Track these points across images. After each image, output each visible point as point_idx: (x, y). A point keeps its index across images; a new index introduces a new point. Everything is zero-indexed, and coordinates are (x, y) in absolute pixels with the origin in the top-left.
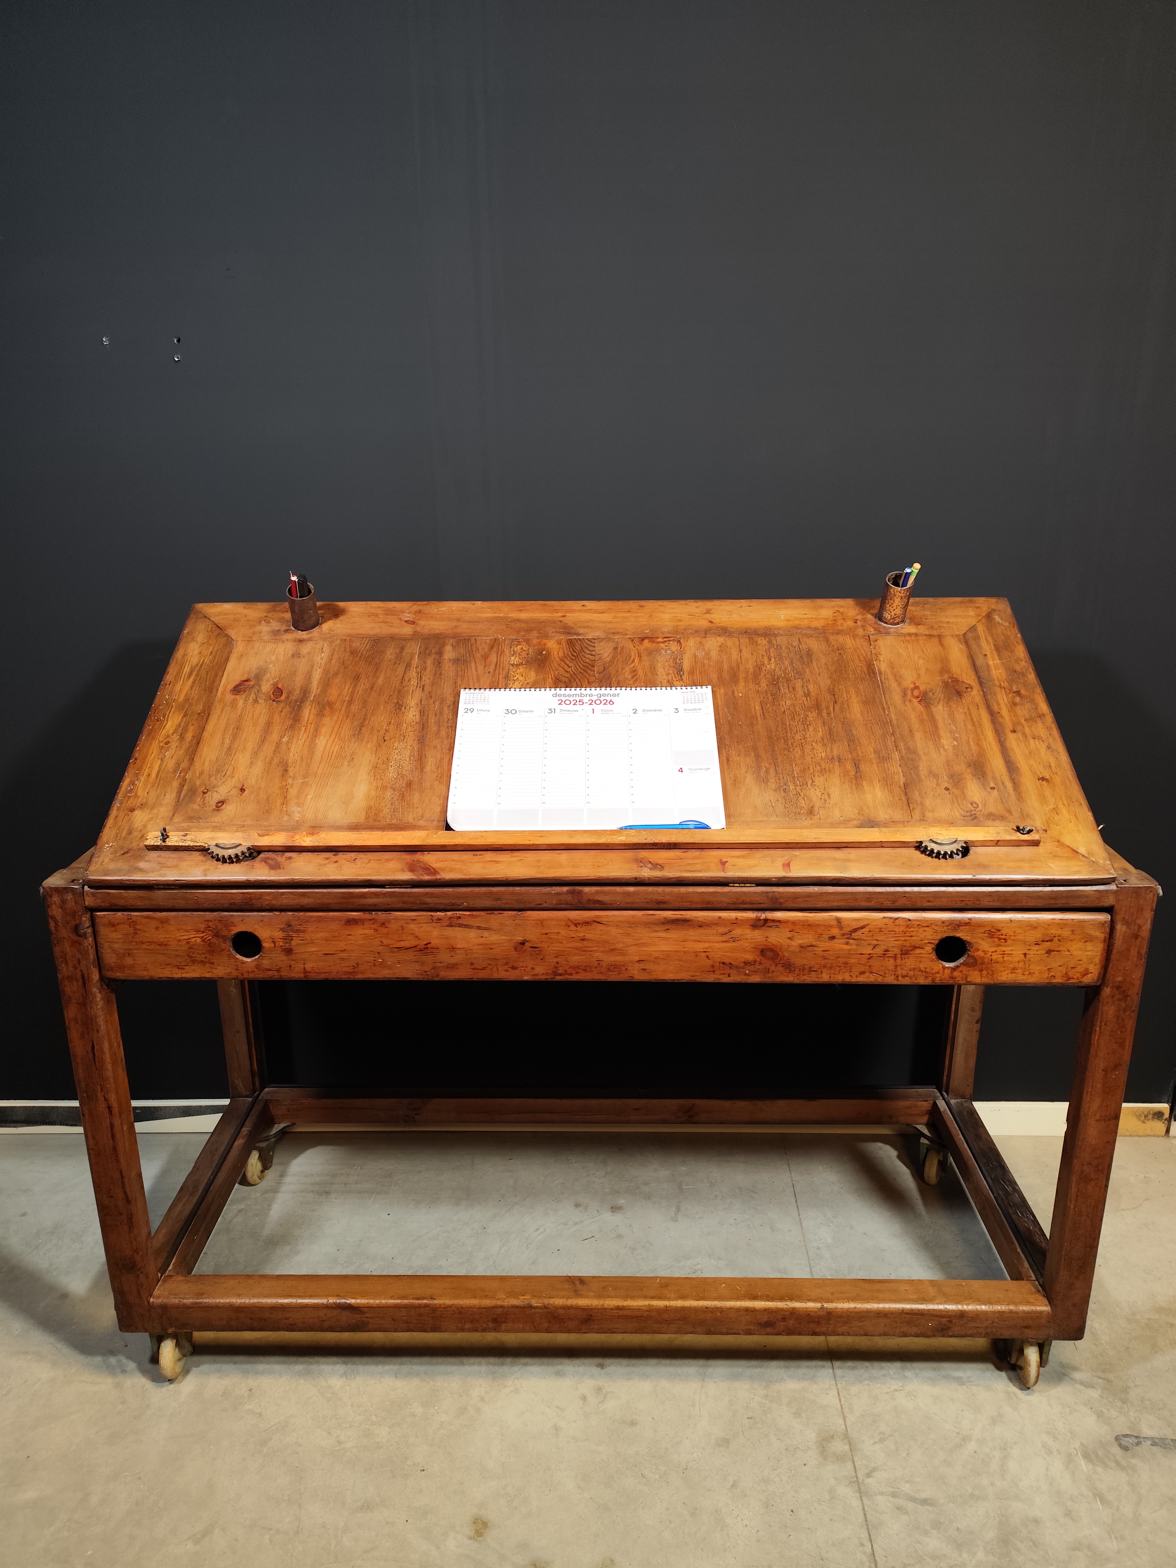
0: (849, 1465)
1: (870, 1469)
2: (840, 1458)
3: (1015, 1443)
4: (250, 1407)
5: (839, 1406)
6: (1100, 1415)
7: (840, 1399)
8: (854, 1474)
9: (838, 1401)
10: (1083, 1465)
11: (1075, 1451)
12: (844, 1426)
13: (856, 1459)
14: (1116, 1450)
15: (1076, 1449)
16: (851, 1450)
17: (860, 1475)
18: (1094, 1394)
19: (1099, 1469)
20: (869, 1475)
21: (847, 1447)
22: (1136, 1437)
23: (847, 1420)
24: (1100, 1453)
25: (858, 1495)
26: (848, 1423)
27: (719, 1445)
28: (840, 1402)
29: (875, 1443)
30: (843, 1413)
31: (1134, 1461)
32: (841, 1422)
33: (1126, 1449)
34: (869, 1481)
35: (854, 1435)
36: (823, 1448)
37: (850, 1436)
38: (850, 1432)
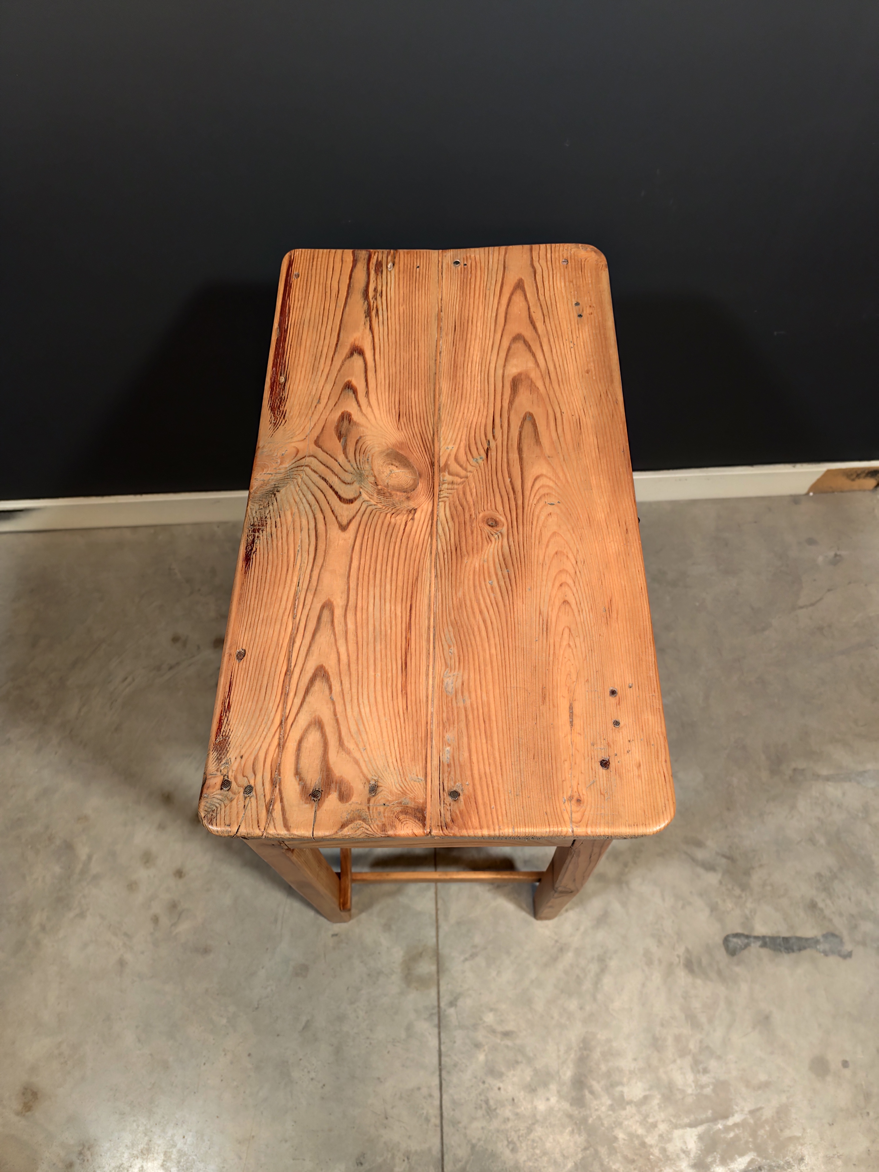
0: (433, 992)
1: (455, 995)
2: (425, 983)
3: (616, 952)
5: (434, 912)
6: (713, 908)
8: (436, 1004)
9: (434, 907)
10: (682, 977)
11: (677, 959)
12: (434, 940)
13: (442, 983)
14: (721, 954)
15: (678, 956)
16: (438, 972)
17: (442, 1005)
18: (712, 879)
19: (699, 982)
20: (452, 1004)
21: (434, 968)
22: (747, 937)
23: (441, 930)
24: (705, 961)
25: (436, 1031)
26: (441, 935)
27: (297, 975)
28: (437, 908)
29: (466, 960)
30: (437, 921)
31: (737, 969)
32: (433, 933)
33: (732, 952)
34: (452, 1011)
35: (444, 951)
36: (409, 969)
37: (440, 951)
38: (440, 947)
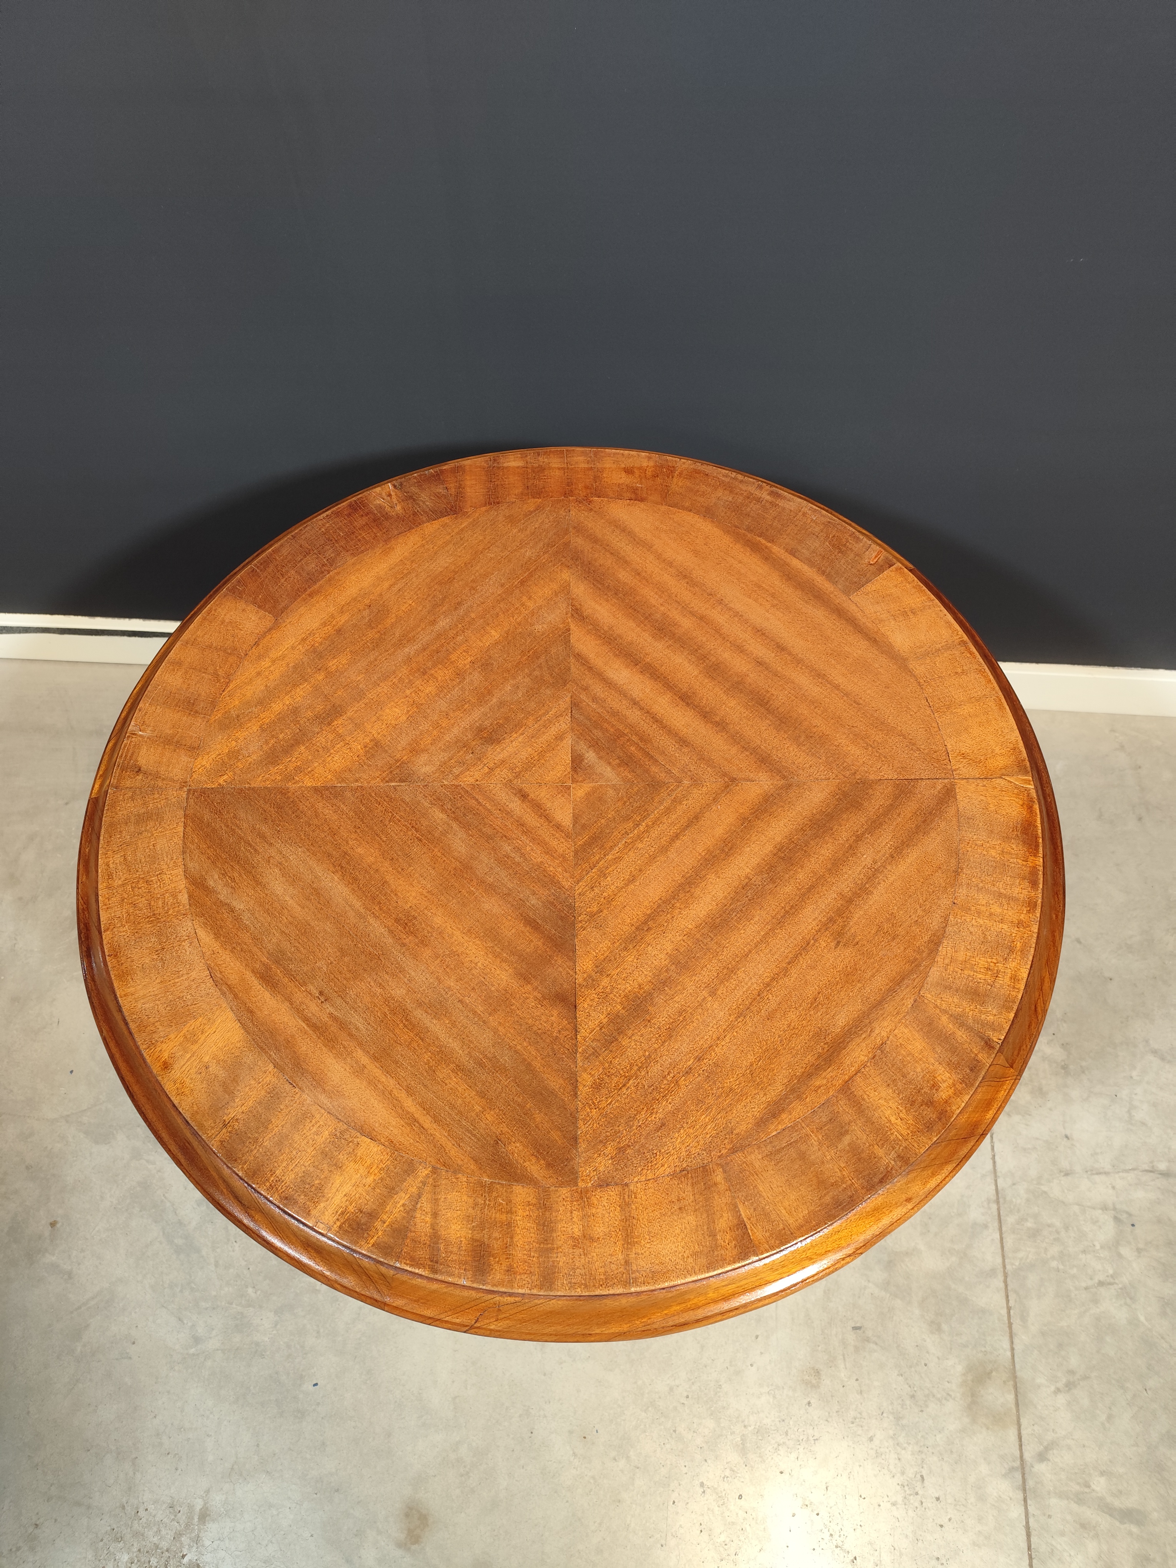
0: (1012, 1434)
1: (1045, 1444)
2: (997, 1419)
4: (54, 1258)
5: (1004, 1312)
7: (1007, 1296)
8: (1017, 1453)
9: (1004, 1301)
12: (1009, 1354)
13: (1024, 1422)
16: (1017, 1405)
17: (1027, 1456)
20: (1042, 1457)
21: (1011, 1397)
23: (1016, 1340)
25: (1020, 1496)
26: (1018, 1347)
28: (1008, 1301)
29: (1058, 1391)
30: (1010, 1325)
32: (1006, 1345)
34: (1041, 1468)
35: (1024, 1374)
36: (973, 1395)
37: (1018, 1374)
38: (1017, 1367)
